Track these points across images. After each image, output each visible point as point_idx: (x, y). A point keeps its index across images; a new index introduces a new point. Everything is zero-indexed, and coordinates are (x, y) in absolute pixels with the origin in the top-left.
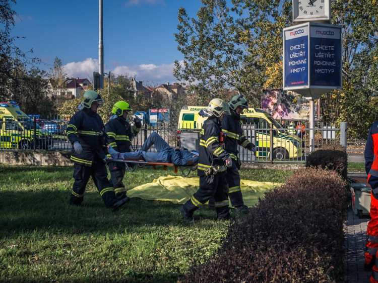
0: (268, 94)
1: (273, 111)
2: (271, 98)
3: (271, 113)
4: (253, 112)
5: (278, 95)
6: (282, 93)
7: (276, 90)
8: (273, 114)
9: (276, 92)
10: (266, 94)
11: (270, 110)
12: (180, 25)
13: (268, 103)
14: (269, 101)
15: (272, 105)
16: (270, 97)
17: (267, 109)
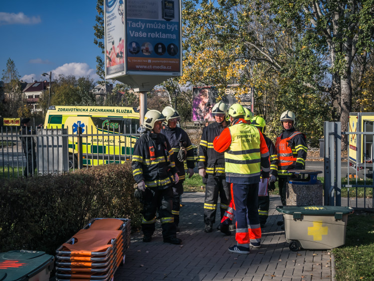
0: (199, 93)
1: (204, 112)
2: (202, 97)
3: (202, 114)
4: (131, 112)
5: (209, 94)
6: (214, 92)
7: (207, 88)
8: (204, 115)
9: (207, 90)
10: (196, 92)
11: (201, 111)
12: (99, 16)
13: (199, 103)
14: (200, 100)
15: (203, 105)
16: (200, 96)
17: (198, 110)
